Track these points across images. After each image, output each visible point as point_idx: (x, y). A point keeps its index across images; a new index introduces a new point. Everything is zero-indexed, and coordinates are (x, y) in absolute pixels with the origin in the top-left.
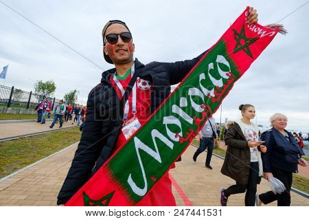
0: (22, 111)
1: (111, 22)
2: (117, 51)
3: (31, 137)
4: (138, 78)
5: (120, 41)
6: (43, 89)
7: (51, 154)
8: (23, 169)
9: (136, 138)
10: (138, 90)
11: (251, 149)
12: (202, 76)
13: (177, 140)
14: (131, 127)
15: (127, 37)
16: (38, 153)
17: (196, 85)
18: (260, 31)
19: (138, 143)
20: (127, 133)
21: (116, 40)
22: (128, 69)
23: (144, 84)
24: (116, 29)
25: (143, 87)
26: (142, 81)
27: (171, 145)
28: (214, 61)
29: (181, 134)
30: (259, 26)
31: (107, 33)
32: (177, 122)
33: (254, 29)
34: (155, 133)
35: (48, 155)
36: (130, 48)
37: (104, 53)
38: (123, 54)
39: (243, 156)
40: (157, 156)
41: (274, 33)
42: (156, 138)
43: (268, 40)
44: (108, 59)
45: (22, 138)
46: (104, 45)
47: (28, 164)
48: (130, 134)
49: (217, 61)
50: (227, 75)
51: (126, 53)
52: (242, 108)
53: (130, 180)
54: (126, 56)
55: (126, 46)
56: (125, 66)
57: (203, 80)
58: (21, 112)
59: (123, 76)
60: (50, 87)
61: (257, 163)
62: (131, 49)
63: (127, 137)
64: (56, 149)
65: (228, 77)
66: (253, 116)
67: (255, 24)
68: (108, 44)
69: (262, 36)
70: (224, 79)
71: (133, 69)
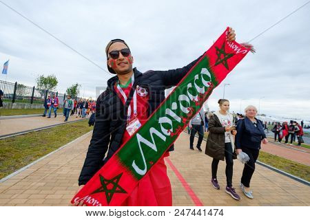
0: (27, 106)
1: (113, 41)
2: (119, 64)
3: (39, 131)
4: (138, 86)
5: (121, 56)
6: (45, 83)
7: (60, 147)
8: (38, 161)
9: (138, 134)
10: (138, 96)
11: (226, 133)
12: (190, 85)
13: (169, 134)
14: (133, 126)
15: (126, 53)
16: (48, 146)
17: (185, 93)
18: (236, 47)
19: (140, 138)
20: (131, 131)
21: (118, 55)
22: (129, 78)
23: (143, 91)
24: (117, 47)
25: (142, 94)
26: (141, 88)
27: (164, 138)
28: (199, 73)
29: (171, 130)
30: (236, 43)
31: (110, 51)
32: (169, 121)
33: (232, 46)
34: (152, 130)
35: (57, 148)
36: (129, 60)
37: (108, 66)
38: (124, 67)
39: (220, 139)
40: (154, 147)
41: (246, 51)
42: (153, 134)
43: (242, 56)
44: (111, 70)
45: (31, 132)
46: (108, 59)
47: (42, 156)
48: (133, 131)
49: (202, 72)
50: (208, 83)
51: (126, 65)
52: (220, 102)
53: (134, 165)
54: (127, 67)
55: (126, 59)
56: (126, 76)
57: (190, 88)
58: (25, 107)
59: (125, 84)
60: (52, 82)
61: (230, 143)
62: (131, 62)
63: (131, 134)
64: (64, 142)
65: (209, 86)
66: (228, 109)
67: (234, 41)
68: (111, 59)
69: (238, 52)
70: (206, 88)
71: (133, 79)
